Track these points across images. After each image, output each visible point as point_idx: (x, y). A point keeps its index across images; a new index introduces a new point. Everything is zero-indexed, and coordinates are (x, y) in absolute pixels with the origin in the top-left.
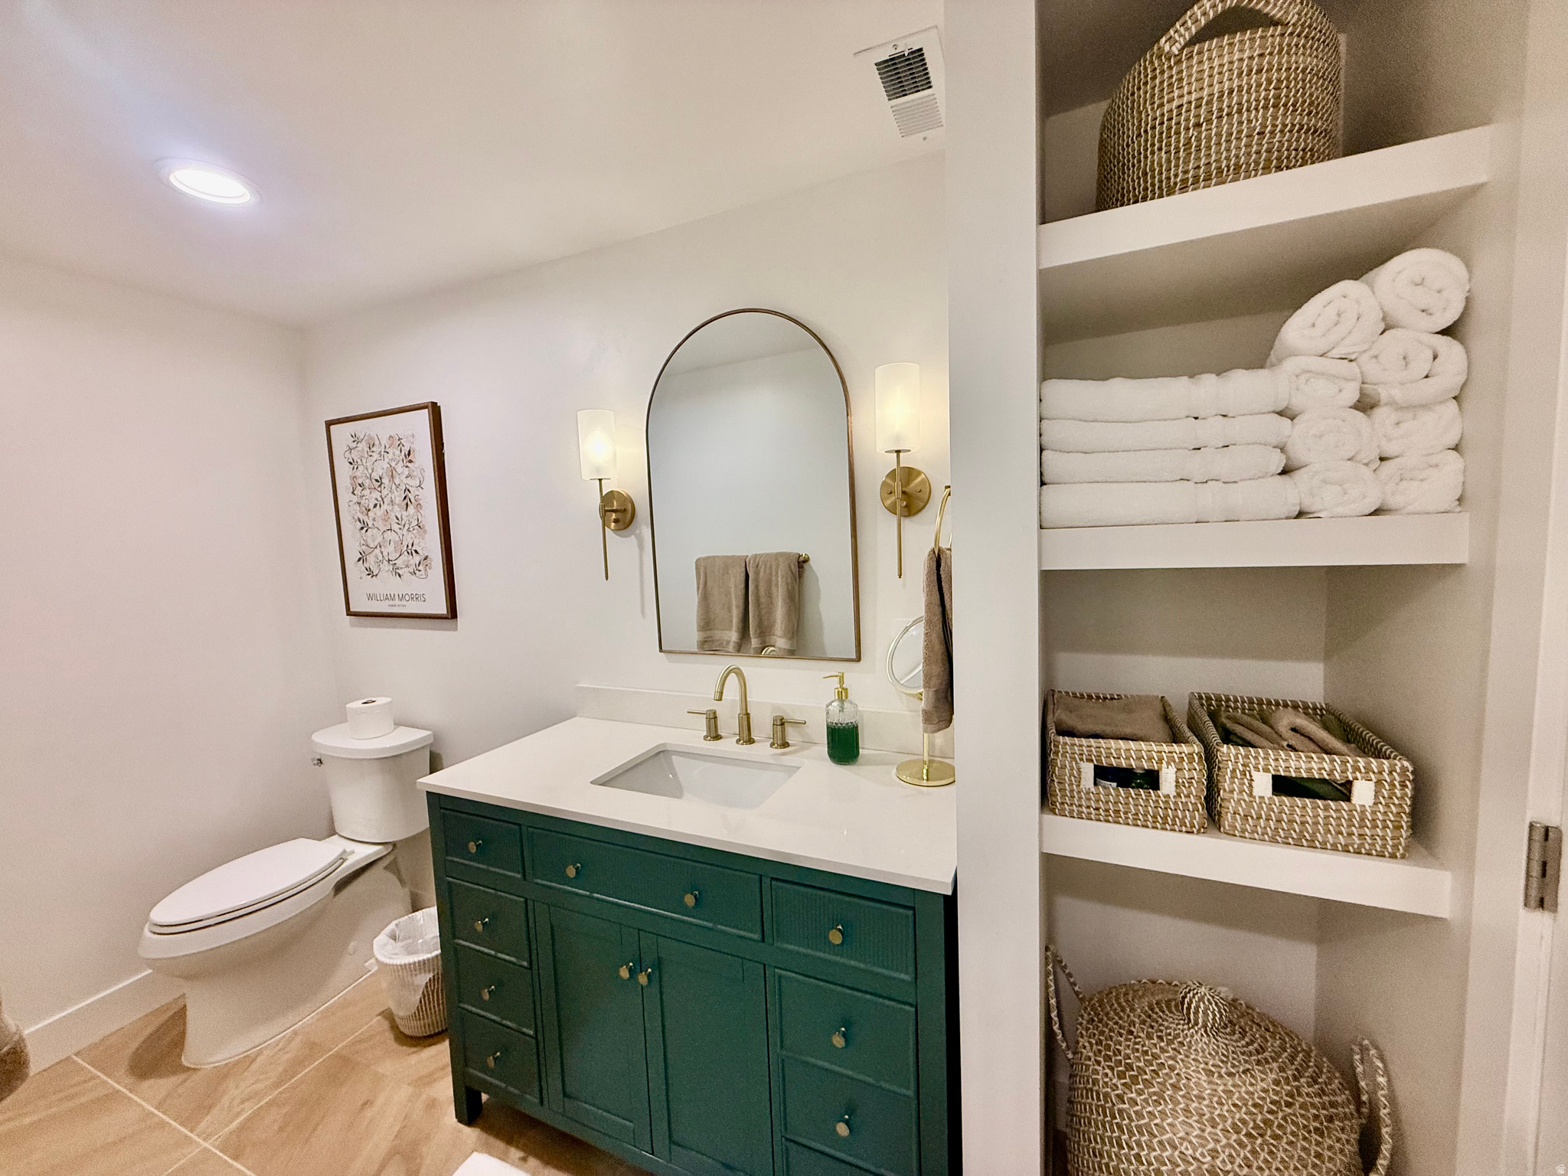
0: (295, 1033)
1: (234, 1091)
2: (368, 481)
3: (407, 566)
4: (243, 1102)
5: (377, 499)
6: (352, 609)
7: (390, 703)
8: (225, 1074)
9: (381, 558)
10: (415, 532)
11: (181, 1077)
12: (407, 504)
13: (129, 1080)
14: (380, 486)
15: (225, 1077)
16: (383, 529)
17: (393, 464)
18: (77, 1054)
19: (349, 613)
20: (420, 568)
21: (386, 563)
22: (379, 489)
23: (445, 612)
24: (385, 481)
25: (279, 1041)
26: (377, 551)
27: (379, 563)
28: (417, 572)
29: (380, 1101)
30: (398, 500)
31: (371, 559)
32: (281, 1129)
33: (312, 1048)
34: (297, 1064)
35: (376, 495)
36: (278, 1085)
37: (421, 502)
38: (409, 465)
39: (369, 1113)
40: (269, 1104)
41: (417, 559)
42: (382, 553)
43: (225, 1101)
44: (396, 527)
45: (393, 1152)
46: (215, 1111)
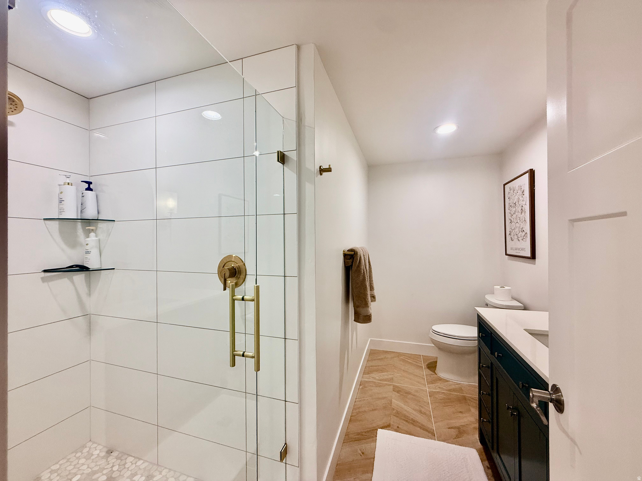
0: (460, 384)
1: (439, 384)
2: (512, 204)
3: (521, 237)
4: (439, 388)
5: (514, 211)
6: (508, 253)
7: (510, 289)
8: (440, 379)
9: (514, 234)
10: (523, 223)
11: (433, 373)
12: (522, 212)
13: (425, 366)
14: (515, 206)
15: (440, 380)
16: (516, 222)
17: (519, 197)
18: (422, 355)
19: (506, 254)
20: (525, 237)
21: (516, 235)
22: (515, 207)
23: (530, 256)
24: (517, 203)
25: (455, 382)
26: (514, 231)
27: (514, 235)
28: (523, 239)
29: (464, 415)
30: (520, 210)
31: (512, 234)
32: (441, 399)
33: (460, 390)
34: (454, 390)
35: (514, 209)
36: (447, 390)
37: (526, 211)
38: (523, 196)
39: (460, 415)
40: (443, 393)
41: (524, 233)
42: (515, 231)
43: (437, 384)
44: (519, 221)
45: (458, 428)
46: (433, 385)
